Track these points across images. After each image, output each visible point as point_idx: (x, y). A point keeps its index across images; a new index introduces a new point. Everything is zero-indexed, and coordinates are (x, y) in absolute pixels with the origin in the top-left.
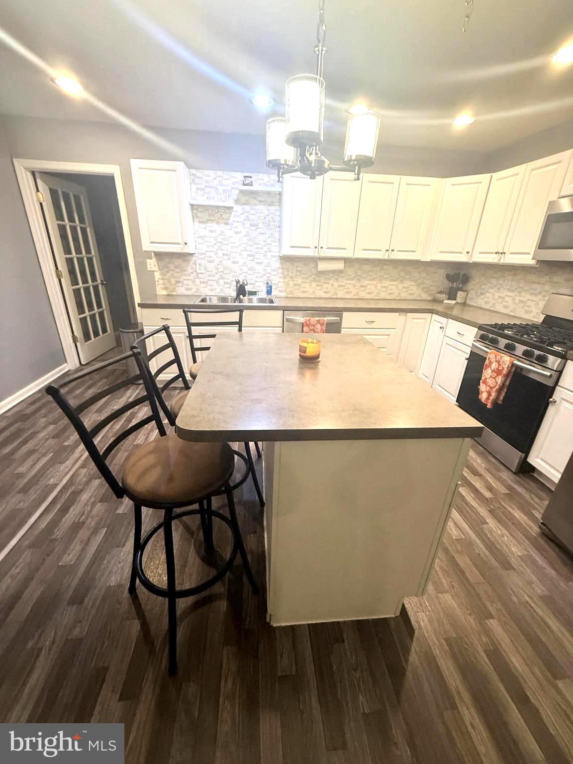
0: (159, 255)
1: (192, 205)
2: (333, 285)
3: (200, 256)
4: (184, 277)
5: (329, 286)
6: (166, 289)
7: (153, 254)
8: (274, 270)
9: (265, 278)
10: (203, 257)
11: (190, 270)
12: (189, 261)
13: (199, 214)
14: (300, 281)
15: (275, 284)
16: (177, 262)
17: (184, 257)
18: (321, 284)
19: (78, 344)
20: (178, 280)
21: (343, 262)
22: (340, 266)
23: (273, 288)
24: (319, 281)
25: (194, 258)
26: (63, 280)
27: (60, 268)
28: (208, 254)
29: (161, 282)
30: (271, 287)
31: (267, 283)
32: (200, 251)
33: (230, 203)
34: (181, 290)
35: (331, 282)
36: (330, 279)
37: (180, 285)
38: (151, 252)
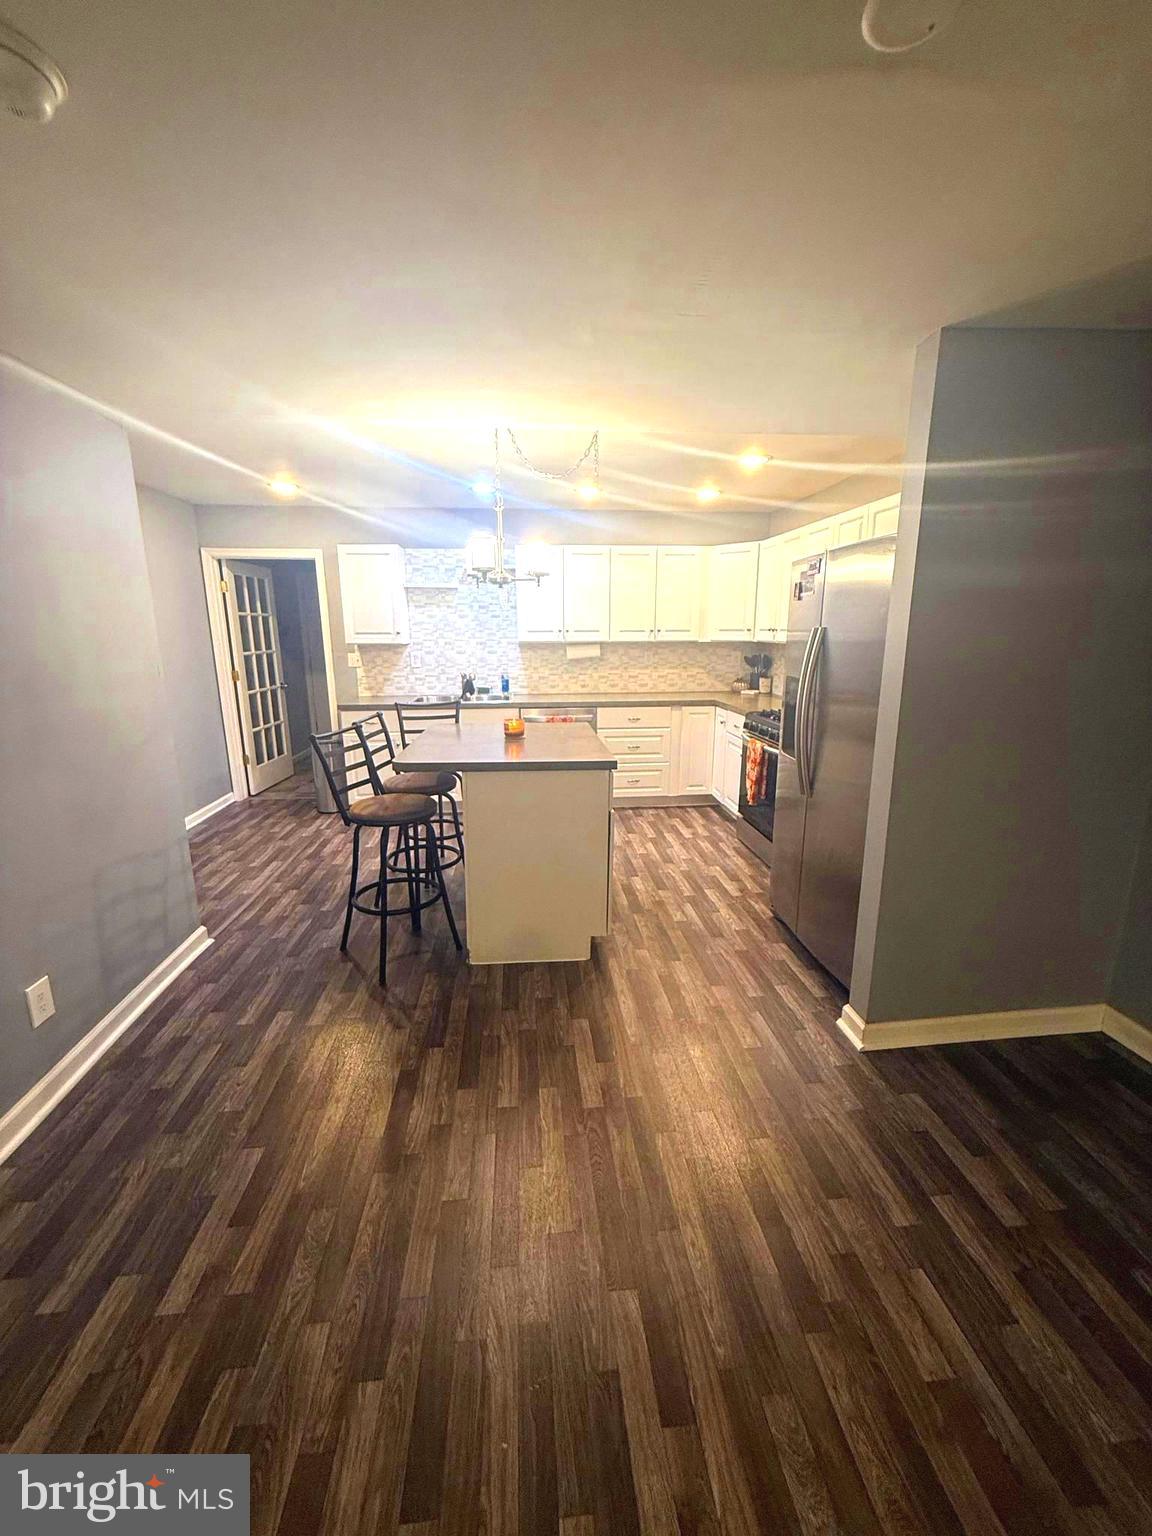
0: (362, 648)
1: (406, 589)
2: (591, 676)
3: (416, 647)
4: (395, 674)
5: (586, 677)
6: (370, 689)
7: (356, 647)
8: (511, 661)
9: (500, 670)
10: (419, 647)
11: (402, 664)
12: (402, 653)
13: (415, 598)
14: (547, 672)
15: (513, 679)
16: (386, 655)
17: (395, 648)
18: (575, 675)
19: (249, 766)
20: (387, 677)
21: (598, 646)
22: (595, 652)
23: (510, 682)
24: (573, 672)
25: (408, 649)
26: (238, 683)
27: (237, 668)
28: (426, 644)
29: (364, 680)
30: (507, 681)
31: (503, 677)
32: (416, 641)
33: (454, 584)
34: (389, 690)
35: (589, 672)
36: (587, 669)
37: (389, 683)
38: (354, 644)
